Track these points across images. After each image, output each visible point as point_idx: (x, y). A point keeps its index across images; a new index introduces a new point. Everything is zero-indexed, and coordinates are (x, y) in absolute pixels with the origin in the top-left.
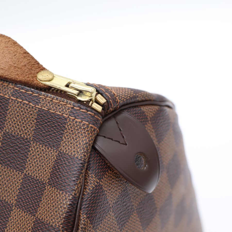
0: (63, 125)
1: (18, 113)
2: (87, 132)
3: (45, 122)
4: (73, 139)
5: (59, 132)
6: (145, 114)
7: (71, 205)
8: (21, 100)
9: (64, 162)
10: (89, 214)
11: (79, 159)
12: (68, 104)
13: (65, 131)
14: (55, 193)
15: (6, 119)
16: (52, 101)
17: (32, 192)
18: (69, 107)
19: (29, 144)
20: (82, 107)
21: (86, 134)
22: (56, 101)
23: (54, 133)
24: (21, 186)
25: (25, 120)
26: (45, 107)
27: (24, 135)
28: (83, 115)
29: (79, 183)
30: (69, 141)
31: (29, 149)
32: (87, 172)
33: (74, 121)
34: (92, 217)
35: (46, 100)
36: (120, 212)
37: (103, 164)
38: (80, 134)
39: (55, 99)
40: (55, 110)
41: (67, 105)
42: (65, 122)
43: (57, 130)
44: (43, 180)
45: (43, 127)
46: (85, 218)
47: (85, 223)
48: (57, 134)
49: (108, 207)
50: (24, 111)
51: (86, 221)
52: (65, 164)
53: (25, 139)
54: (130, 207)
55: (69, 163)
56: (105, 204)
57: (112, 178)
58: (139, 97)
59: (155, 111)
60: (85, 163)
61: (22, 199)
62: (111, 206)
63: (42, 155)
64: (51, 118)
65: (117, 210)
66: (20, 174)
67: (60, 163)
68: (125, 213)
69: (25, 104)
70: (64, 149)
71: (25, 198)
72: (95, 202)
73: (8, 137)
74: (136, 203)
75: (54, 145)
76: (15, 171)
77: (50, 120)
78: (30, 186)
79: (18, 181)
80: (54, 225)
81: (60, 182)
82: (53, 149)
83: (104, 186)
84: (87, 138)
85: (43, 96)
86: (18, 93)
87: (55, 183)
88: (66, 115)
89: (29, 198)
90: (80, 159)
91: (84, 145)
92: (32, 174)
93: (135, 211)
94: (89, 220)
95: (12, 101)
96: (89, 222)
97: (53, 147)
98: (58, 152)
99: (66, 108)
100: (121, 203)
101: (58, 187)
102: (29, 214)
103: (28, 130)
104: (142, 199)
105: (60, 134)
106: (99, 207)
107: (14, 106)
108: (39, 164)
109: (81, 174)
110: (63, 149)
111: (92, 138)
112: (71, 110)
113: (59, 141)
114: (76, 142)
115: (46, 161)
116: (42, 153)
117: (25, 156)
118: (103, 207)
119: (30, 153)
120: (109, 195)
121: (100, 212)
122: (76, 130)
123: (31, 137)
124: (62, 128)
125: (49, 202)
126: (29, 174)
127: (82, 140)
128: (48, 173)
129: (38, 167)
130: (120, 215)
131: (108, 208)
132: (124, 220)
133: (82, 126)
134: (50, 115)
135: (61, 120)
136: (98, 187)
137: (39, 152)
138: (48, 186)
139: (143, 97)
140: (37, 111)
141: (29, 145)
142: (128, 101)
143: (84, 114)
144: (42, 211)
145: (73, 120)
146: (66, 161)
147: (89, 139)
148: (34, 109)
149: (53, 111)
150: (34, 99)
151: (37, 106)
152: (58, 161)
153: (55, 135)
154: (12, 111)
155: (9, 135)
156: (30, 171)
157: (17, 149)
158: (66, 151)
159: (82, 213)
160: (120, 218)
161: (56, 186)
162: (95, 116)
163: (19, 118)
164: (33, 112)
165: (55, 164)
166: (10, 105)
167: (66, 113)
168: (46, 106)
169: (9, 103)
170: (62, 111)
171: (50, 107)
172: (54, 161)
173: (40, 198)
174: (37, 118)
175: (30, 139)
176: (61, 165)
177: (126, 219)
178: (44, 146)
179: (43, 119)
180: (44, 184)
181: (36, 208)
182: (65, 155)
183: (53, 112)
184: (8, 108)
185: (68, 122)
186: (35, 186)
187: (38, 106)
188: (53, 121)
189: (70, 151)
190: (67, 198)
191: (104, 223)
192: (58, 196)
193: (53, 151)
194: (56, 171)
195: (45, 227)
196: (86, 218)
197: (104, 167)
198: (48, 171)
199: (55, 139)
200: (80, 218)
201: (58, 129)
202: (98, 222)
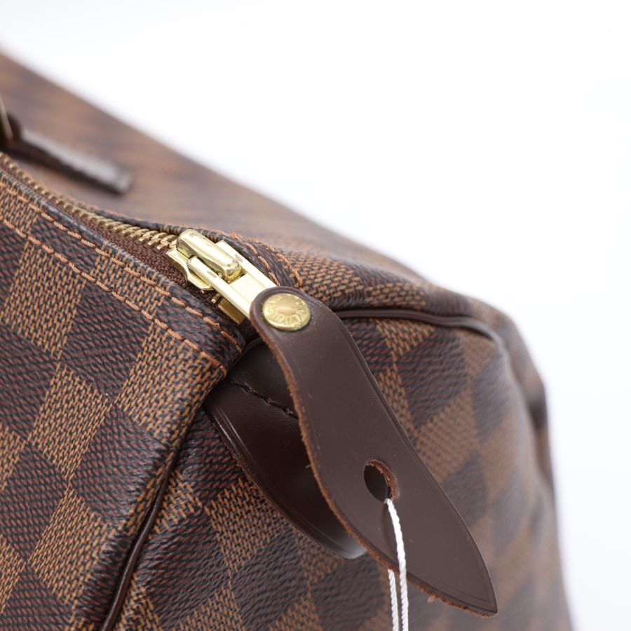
0: (137, 340)
1: (38, 281)
2: (190, 371)
3: (98, 320)
4: (152, 381)
5: (123, 355)
6: (385, 343)
7: (108, 555)
8: (50, 250)
9: (116, 437)
10: (154, 586)
11: (155, 439)
12: (160, 285)
13: (139, 355)
14: (80, 513)
15: (9, 289)
16: (123, 268)
17: (34, 496)
18: (160, 295)
19: (51, 367)
20: (192, 300)
21: (187, 376)
22: (133, 272)
23: (114, 354)
24: (14, 471)
25: (51, 303)
26: (102, 281)
27: (42, 342)
28: (189, 322)
29: (141, 502)
30: (142, 383)
31: (48, 380)
32: (176, 474)
33: (163, 334)
34: (163, 596)
35: (110, 264)
36: (257, 591)
37: (226, 459)
38: (171, 372)
39: (131, 265)
40: (125, 293)
41: (157, 288)
42: (142, 332)
43: (121, 347)
44: (63, 469)
45: (90, 331)
46: (141, 593)
47: (138, 607)
48: (118, 356)
49: (218, 577)
50: (53, 280)
51: (141, 604)
52: (119, 442)
53: (44, 354)
54: (294, 583)
55: (128, 442)
56: (211, 566)
57: (244, 502)
58: (374, 296)
59: (416, 339)
60: (168, 452)
61: (10, 506)
62: (229, 573)
63: (76, 404)
64: (112, 312)
65: (248, 586)
66: (18, 440)
67: (108, 437)
68: (273, 596)
69: (57, 261)
70: (127, 402)
71: (16, 506)
72: (178, 557)
73: (7, 338)
74: (314, 574)
75: (107, 385)
76: (7, 429)
77: (110, 319)
78: (33, 477)
79: (10, 457)
80: (60, 595)
81: (97, 487)
82: (103, 396)
83: (214, 520)
84: (187, 385)
85: (104, 250)
86: (49, 229)
87: (85, 488)
88: (150, 313)
89: (24, 508)
90: (158, 438)
91: (177, 402)
92: (43, 448)
93: (309, 595)
94: (153, 603)
95: (31, 246)
96: (152, 607)
97: (102, 390)
98: (111, 405)
99: (152, 296)
100: (264, 569)
101: (88, 499)
102: (16, 550)
103: (56, 331)
104: (335, 566)
105: (127, 361)
106: (190, 572)
107: (32, 261)
108: (64, 427)
109: (150, 479)
110: (124, 402)
111: (200, 389)
112: (162, 304)
113: (120, 379)
114: (157, 391)
115: (81, 422)
116: (77, 398)
117: (38, 396)
118: (202, 575)
119: (50, 392)
120: (229, 545)
121: (192, 585)
122: (163, 360)
123: (58, 352)
124: (133, 345)
125: (63, 532)
126: (37, 444)
127: (174, 389)
128: (78, 456)
129: (60, 434)
130: (257, 599)
131: (220, 578)
132: (266, 615)
133: (181, 353)
134: (112, 304)
135: (135, 324)
136: (196, 520)
137: (71, 395)
138: (70, 489)
139: (387, 297)
140: (83, 286)
141: (50, 369)
142: (336, 302)
143: (193, 320)
144: (43, 553)
145: (163, 331)
146: (123, 436)
147: (192, 390)
148: (76, 281)
149: (120, 295)
150: (82, 254)
151: (84, 275)
152: (106, 431)
153: (114, 360)
154: (26, 274)
155: (9, 334)
156: (41, 438)
157: (20, 374)
158: (130, 409)
159: (136, 579)
160: (256, 607)
161: (86, 496)
162: (222, 332)
163: (40, 295)
164: (74, 287)
165: (98, 436)
166: (24, 256)
167: (150, 308)
168: (106, 278)
169: (23, 249)
170: (140, 301)
171: (115, 285)
172: (96, 428)
173: (48, 516)
174: (80, 305)
175: (56, 357)
176: (109, 444)
177: (275, 613)
178: (84, 383)
179: (94, 311)
180: (64, 481)
181: (33, 538)
182: (124, 417)
183: (121, 298)
184: (18, 262)
185: (151, 332)
186: (45, 481)
187: (89, 273)
188: (117, 323)
189: (138, 412)
190: (104, 533)
191: (199, 616)
192: (85, 522)
193: (102, 400)
194: (96, 455)
195: (39, 595)
196: (145, 595)
197: (228, 470)
198: (79, 450)
199: (113, 369)
200: (130, 593)
201: (123, 347)
202: (179, 609)
